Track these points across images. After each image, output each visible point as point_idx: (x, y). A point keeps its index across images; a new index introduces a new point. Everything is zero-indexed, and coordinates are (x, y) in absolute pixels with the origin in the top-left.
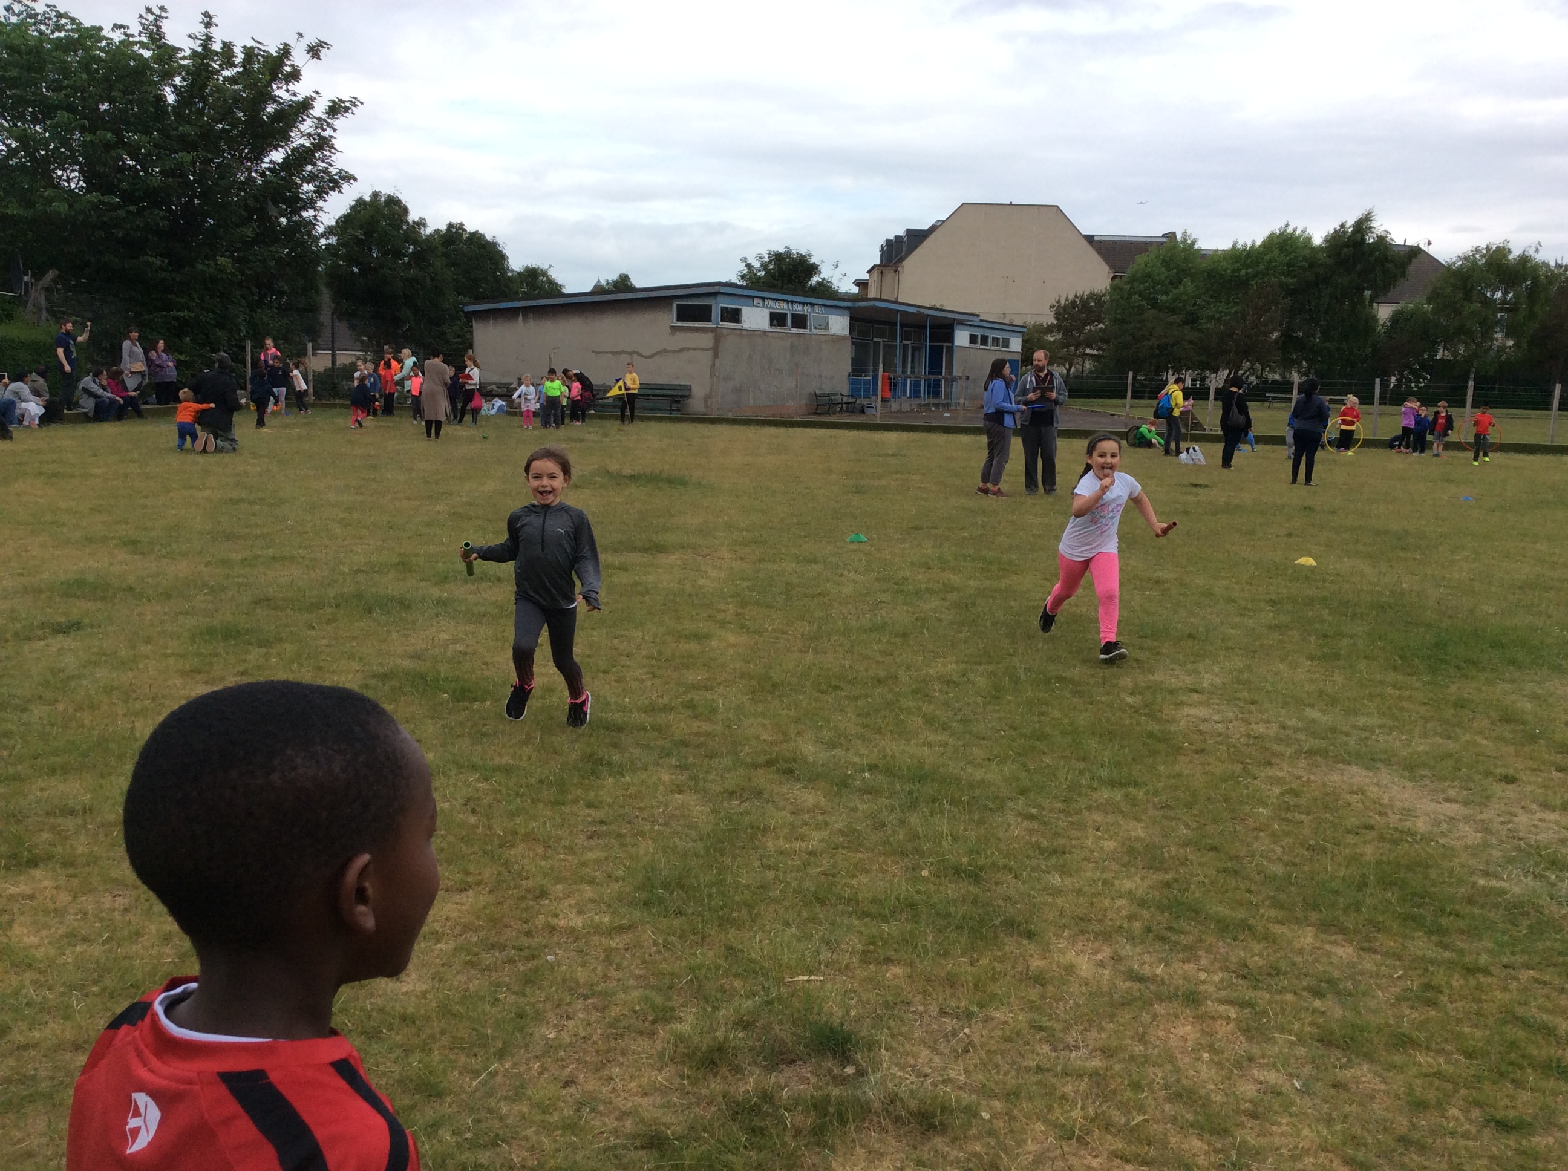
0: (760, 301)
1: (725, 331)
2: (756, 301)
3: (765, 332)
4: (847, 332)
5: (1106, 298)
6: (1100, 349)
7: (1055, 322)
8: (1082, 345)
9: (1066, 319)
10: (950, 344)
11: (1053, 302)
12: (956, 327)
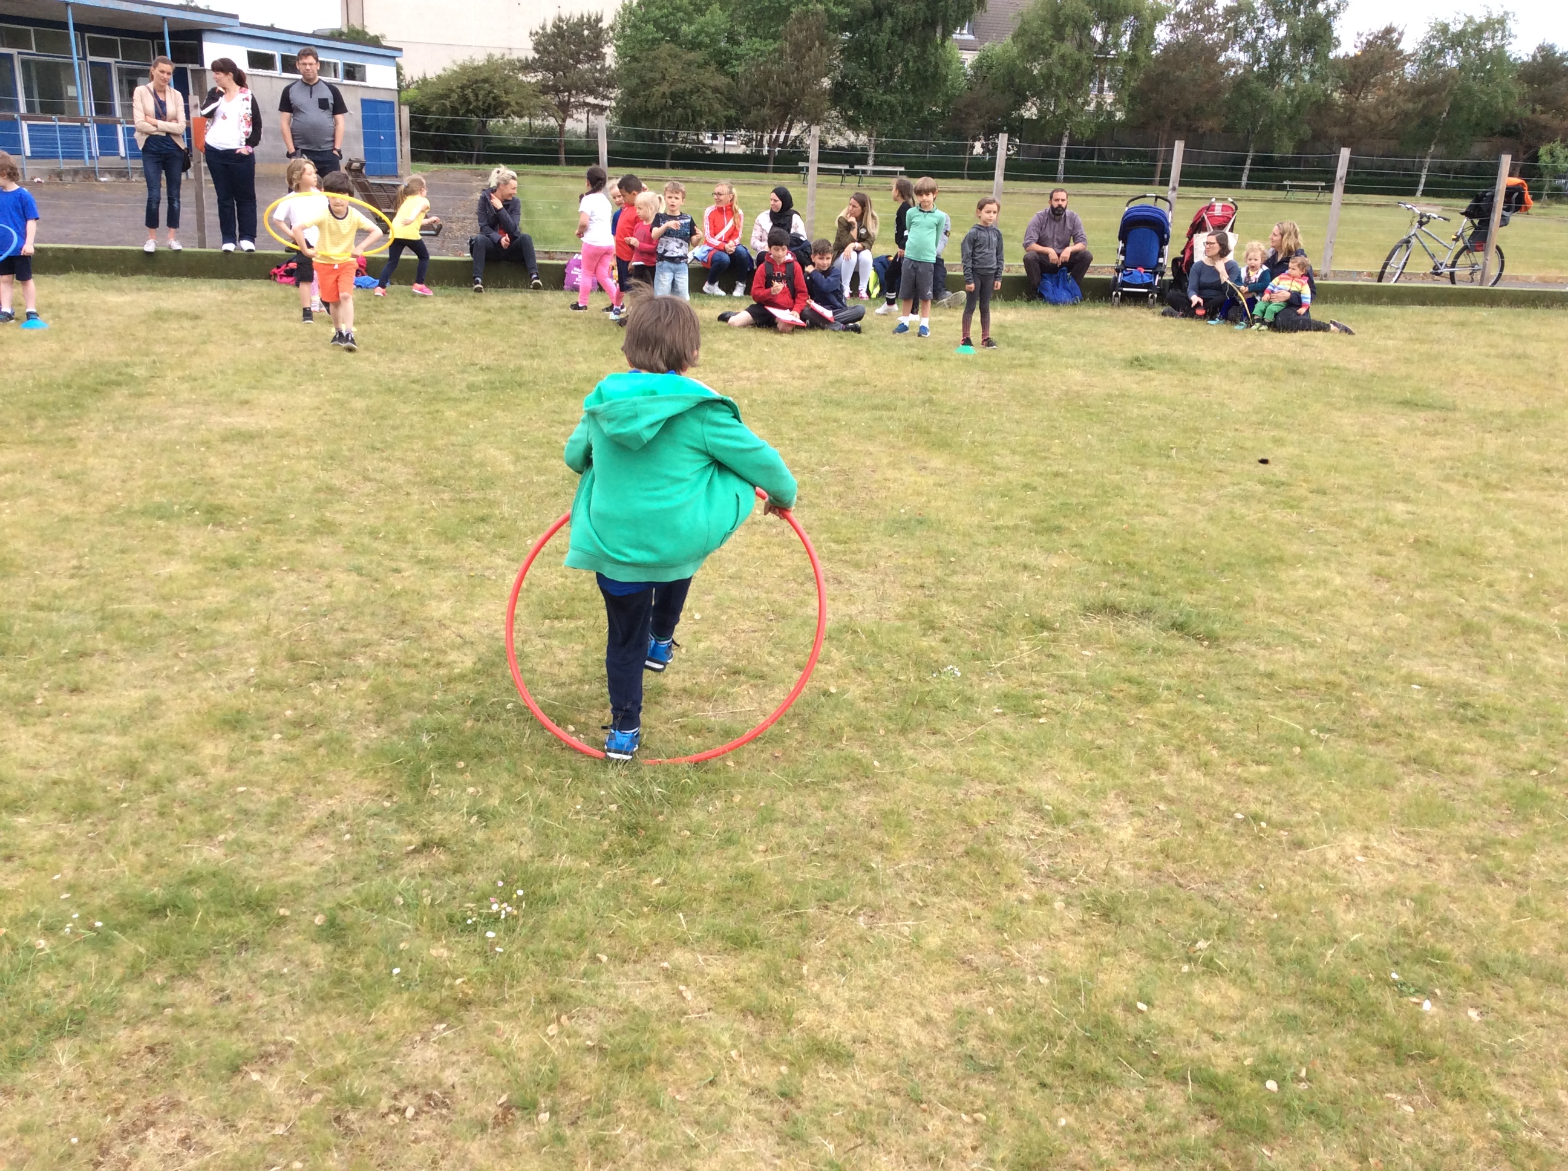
5: (604, 25)
6: (605, 97)
7: (537, 56)
8: (579, 90)
9: (549, 53)
10: (197, 67)
11: (536, 28)
12: (206, 36)
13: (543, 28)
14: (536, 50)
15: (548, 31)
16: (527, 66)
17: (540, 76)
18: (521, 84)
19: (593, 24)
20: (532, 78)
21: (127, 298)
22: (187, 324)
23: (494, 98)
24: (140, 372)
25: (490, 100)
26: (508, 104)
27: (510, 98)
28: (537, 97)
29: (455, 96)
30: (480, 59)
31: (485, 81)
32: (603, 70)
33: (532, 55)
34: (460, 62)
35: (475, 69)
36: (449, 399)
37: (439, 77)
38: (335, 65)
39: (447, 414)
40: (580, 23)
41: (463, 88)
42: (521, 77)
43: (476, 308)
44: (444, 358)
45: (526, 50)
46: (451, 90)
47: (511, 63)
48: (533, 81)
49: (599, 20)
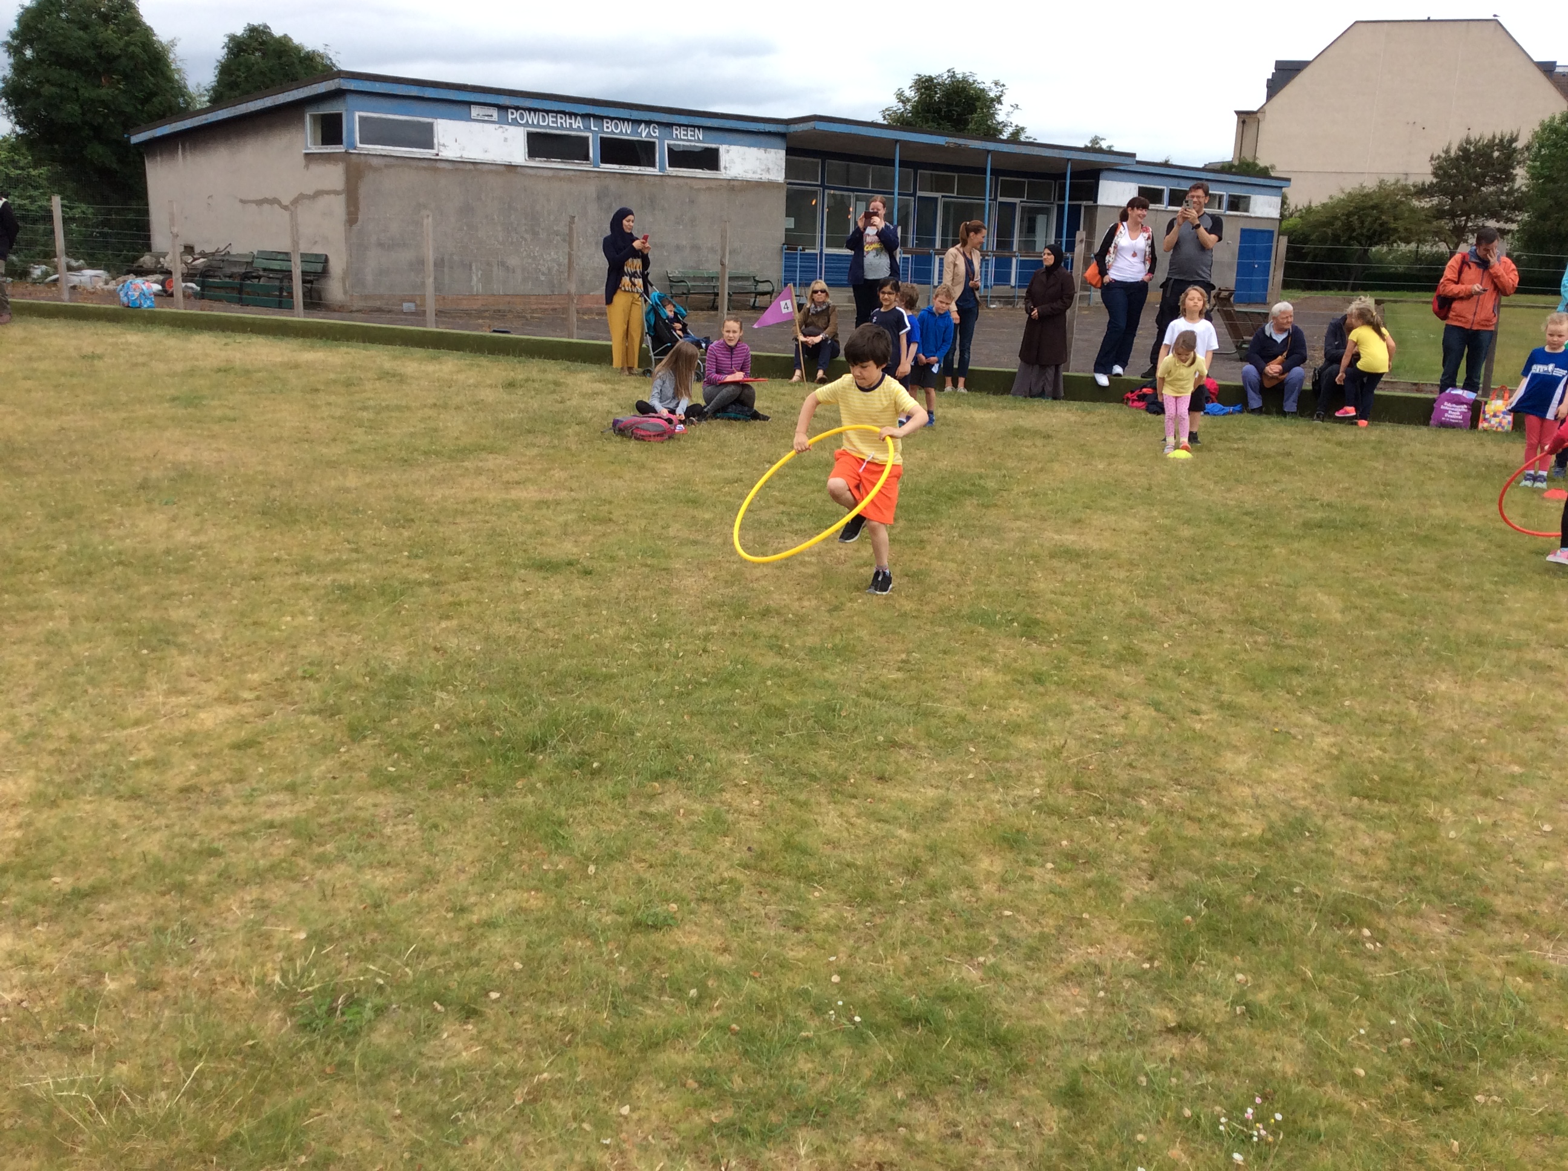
0: (494, 113)
1: (375, 162)
2: (475, 111)
3: (511, 168)
4: (779, 176)
5: (1519, 145)
6: (1508, 220)
7: (1435, 181)
8: (1479, 213)
9: (1450, 177)
10: (1090, 203)
11: (1439, 152)
12: (1103, 175)
13: (1447, 152)
14: (1435, 174)
15: (1452, 154)
16: (1422, 191)
17: (1435, 201)
18: (1413, 210)
19: (1507, 146)
20: (1425, 203)
21: (994, 415)
22: (1039, 442)
23: (1381, 225)
24: (991, 484)
25: (1376, 226)
26: (1395, 230)
27: (1400, 225)
28: (1429, 222)
29: (1338, 224)
30: (1370, 184)
31: (1374, 207)
32: (1511, 192)
33: (1430, 179)
34: (1347, 191)
35: (1365, 196)
36: (1280, 535)
37: (1324, 205)
38: (1221, 197)
39: (1276, 550)
40: (1491, 145)
41: (1349, 215)
42: (1415, 203)
43: (1327, 441)
44: (1282, 491)
45: (1423, 173)
46: (1336, 218)
47: (1405, 188)
48: (1427, 206)
49: (1513, 140)
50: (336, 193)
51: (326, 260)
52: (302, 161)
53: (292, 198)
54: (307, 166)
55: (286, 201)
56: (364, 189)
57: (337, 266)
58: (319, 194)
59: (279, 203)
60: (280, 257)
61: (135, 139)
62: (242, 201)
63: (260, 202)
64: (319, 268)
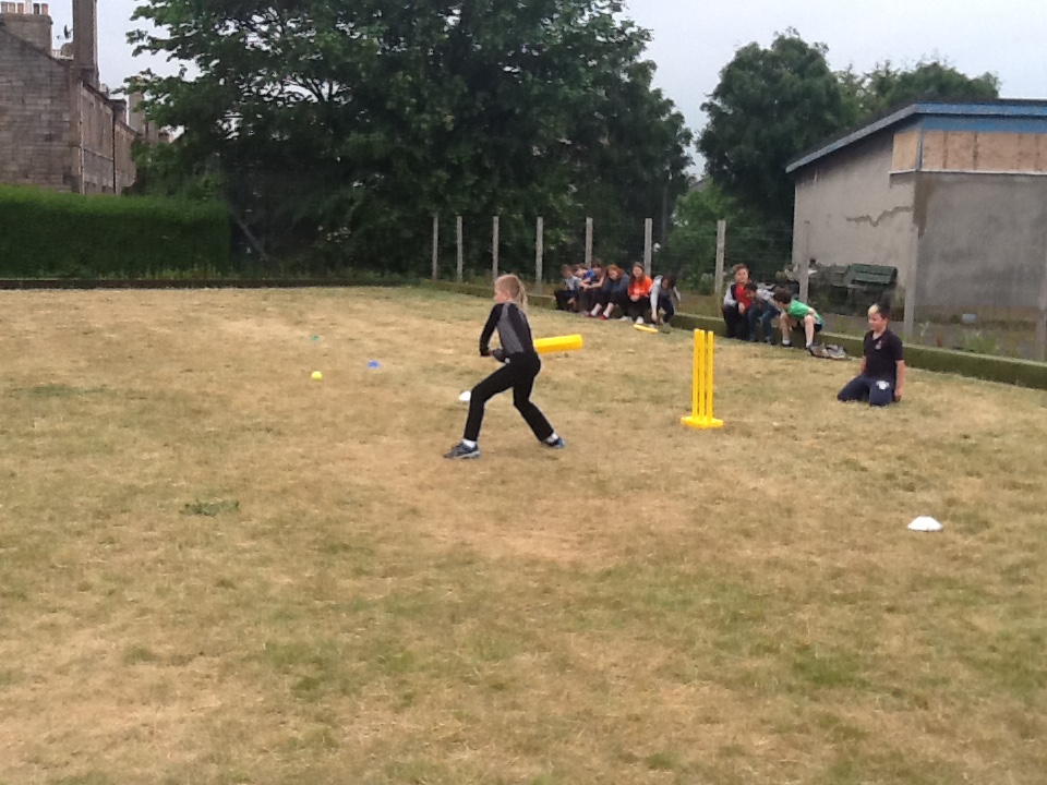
50: (907, 209)
51: (895, 272)
52: (888, 179)
53: (878, 215)
54: (891, 187)
55: (875, 220)
56: (931, 204)
57: (902, 279)
58: (897, 209)
59: (871, 222)
60: (865, 269)
61: (789, 169)
62: (849, 219)
63: (858, 220)
64: (887, 280)
